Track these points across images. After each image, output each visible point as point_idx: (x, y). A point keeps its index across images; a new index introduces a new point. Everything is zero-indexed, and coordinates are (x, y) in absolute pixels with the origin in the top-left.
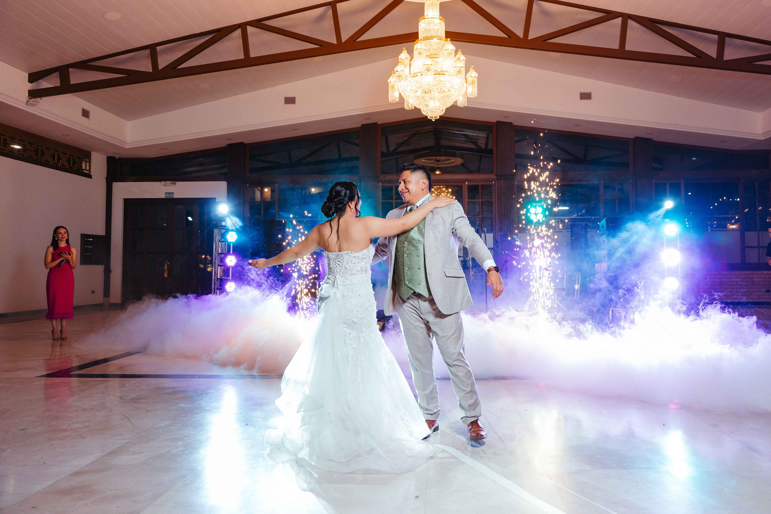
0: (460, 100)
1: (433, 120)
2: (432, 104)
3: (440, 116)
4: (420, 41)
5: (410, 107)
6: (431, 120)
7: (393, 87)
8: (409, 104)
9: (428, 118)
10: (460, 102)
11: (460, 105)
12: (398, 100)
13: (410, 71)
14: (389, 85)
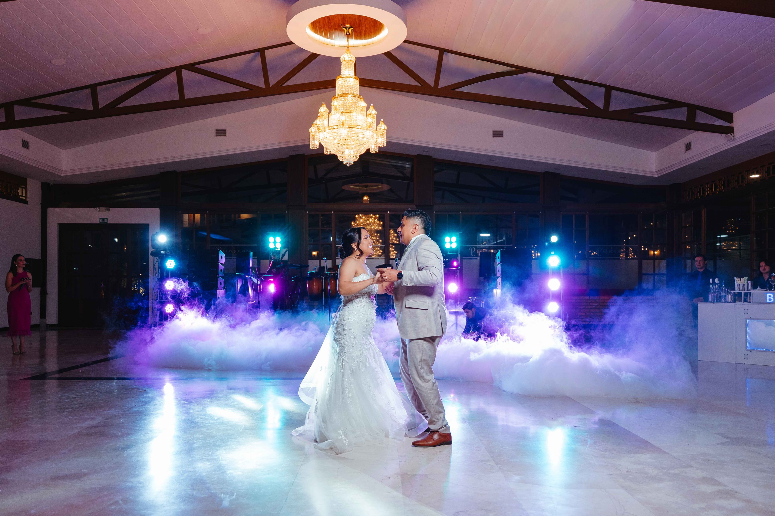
0: (372, 148)
1: (348, 166)
2: (347, 152)
3: (354, 162)
4: (336, 98)
5: (329, 152)
6: (347, 165)
7: (313, 136)
8: (328, 150)
9: (344, 163)
10: (372, 149)
11: (373, 152)
12: (318, 147)
13: (328, 122)
14: (310, 134)
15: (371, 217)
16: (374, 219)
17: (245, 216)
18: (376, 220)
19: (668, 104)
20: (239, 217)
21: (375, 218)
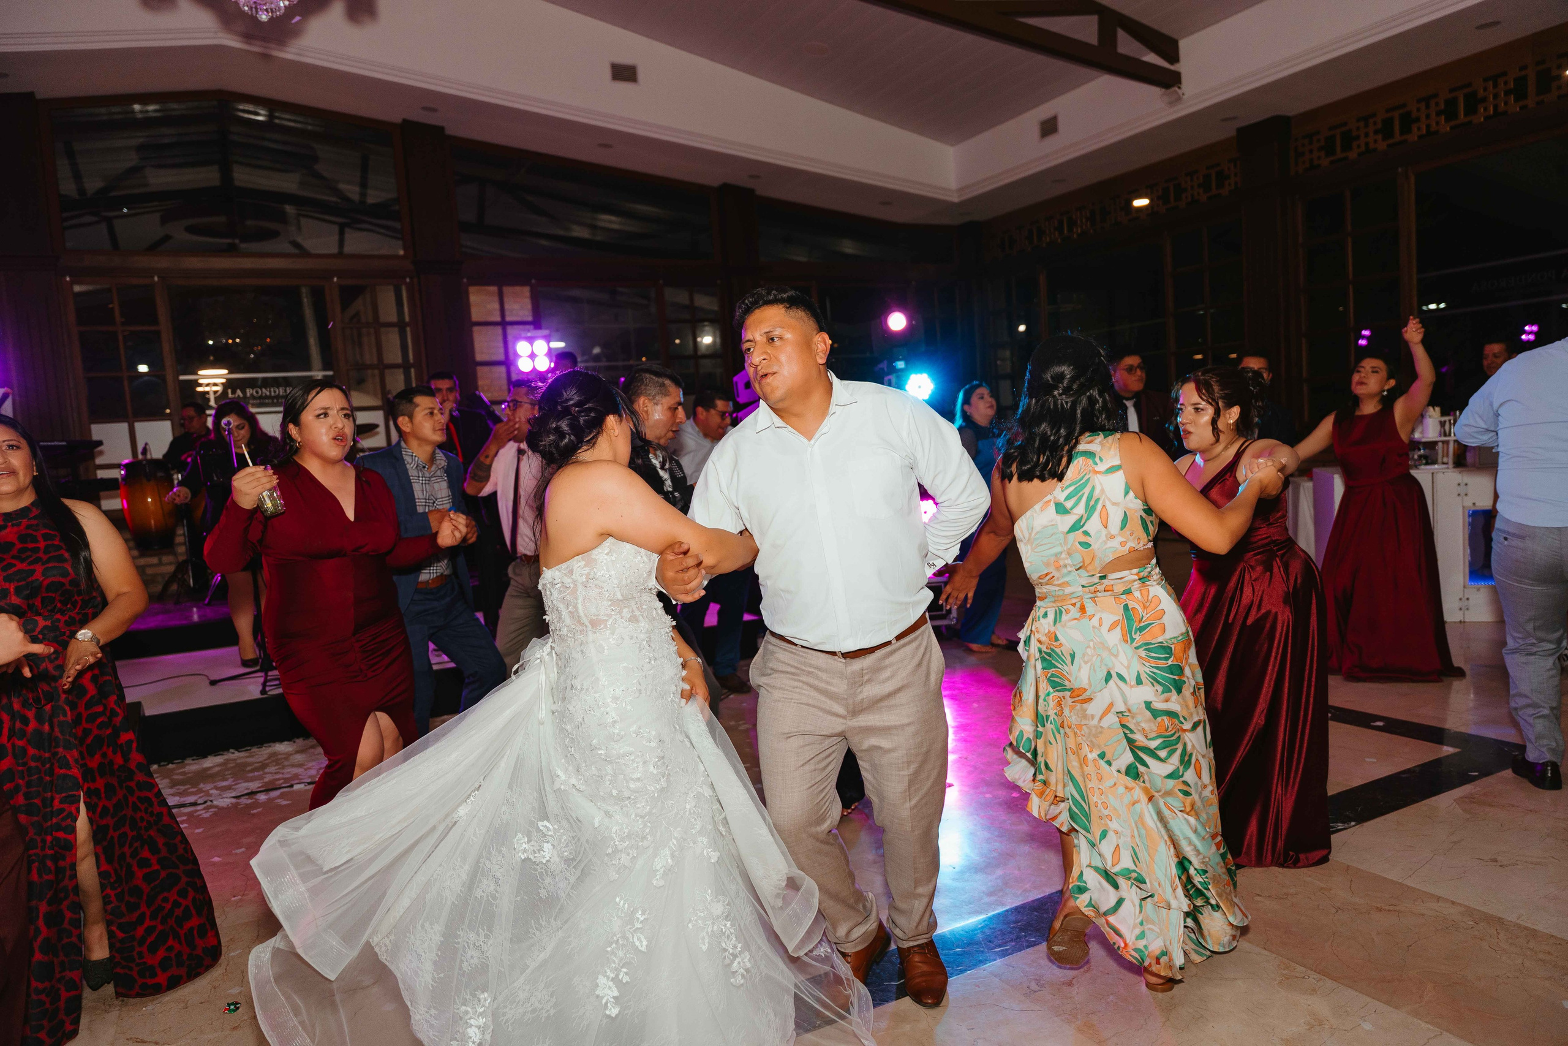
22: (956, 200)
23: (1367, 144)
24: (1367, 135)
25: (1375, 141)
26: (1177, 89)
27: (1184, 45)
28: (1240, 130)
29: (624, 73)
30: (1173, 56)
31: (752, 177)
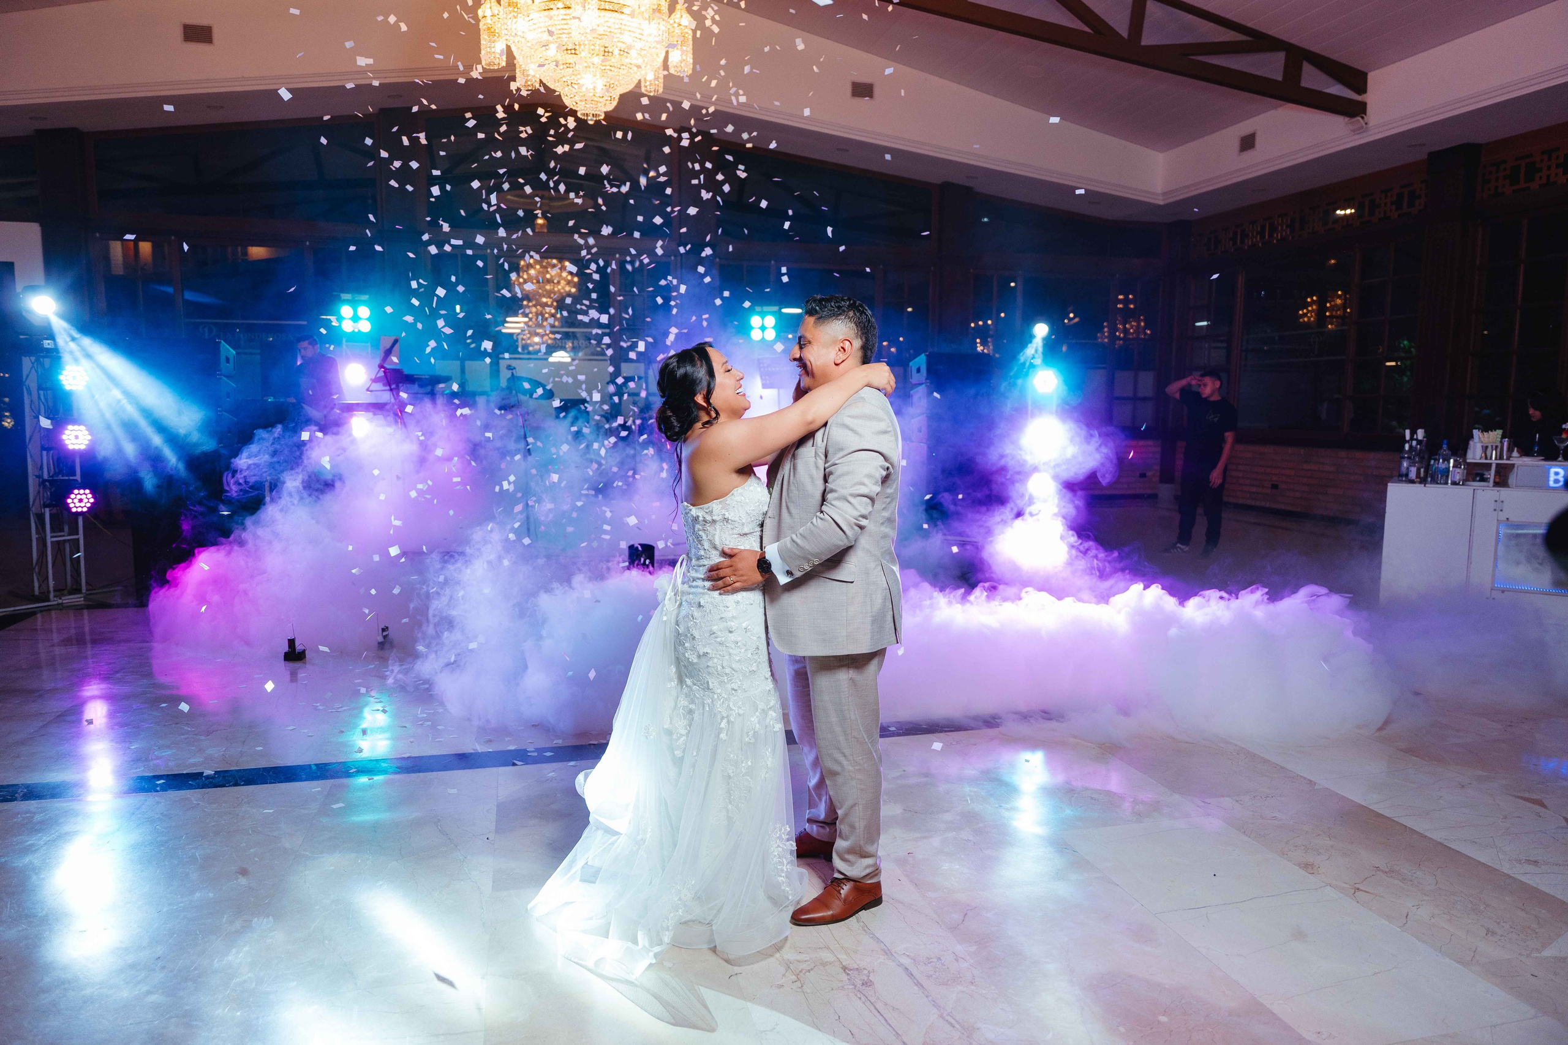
0: (647, 78)
1: (591, 123)
2: (583, 85)
3: (606, 113)
5: (530, 82)
6: (586, 121)
7: (491, 32)
8: (527, 74)
9: (579, 114)
10: (648, 83)
11: (647, 91)
12: (504, 64)
14: (482, 23)
15: (554, 266)
16: (559, 271)
17: (257, 252)
18: (564, 274)
19: (1243, 42)
20: (245, 253)
21: (560, 269)
22: (1161, 203)
23: (1548, 177)
24: (1549, 168)
25: (1556, 174)
26: (1360, 119)
27: (1371, 77)
28: (1431, 155)
29: (862, 90)
30: (1362, 88)
31: (967, 177)
